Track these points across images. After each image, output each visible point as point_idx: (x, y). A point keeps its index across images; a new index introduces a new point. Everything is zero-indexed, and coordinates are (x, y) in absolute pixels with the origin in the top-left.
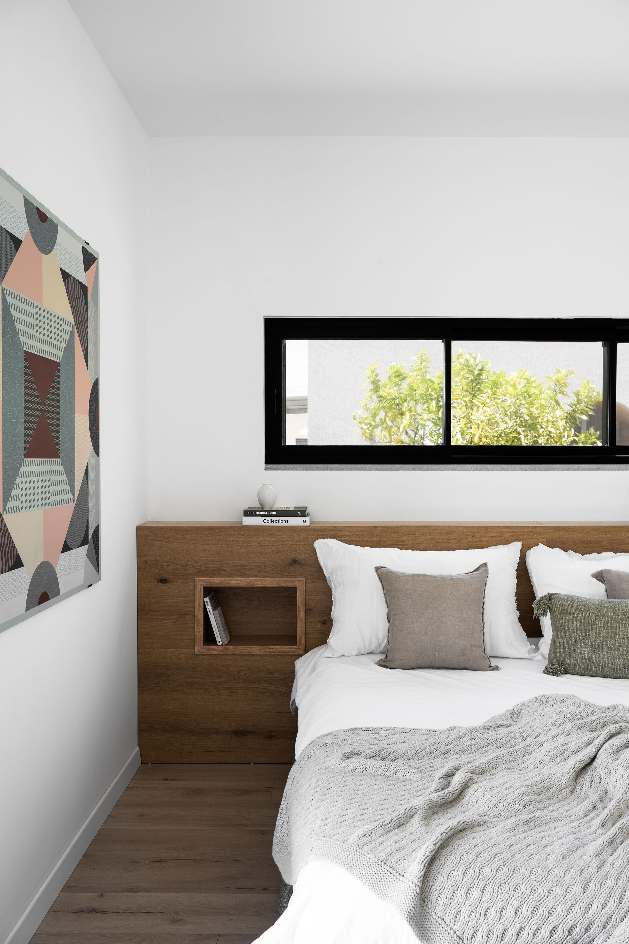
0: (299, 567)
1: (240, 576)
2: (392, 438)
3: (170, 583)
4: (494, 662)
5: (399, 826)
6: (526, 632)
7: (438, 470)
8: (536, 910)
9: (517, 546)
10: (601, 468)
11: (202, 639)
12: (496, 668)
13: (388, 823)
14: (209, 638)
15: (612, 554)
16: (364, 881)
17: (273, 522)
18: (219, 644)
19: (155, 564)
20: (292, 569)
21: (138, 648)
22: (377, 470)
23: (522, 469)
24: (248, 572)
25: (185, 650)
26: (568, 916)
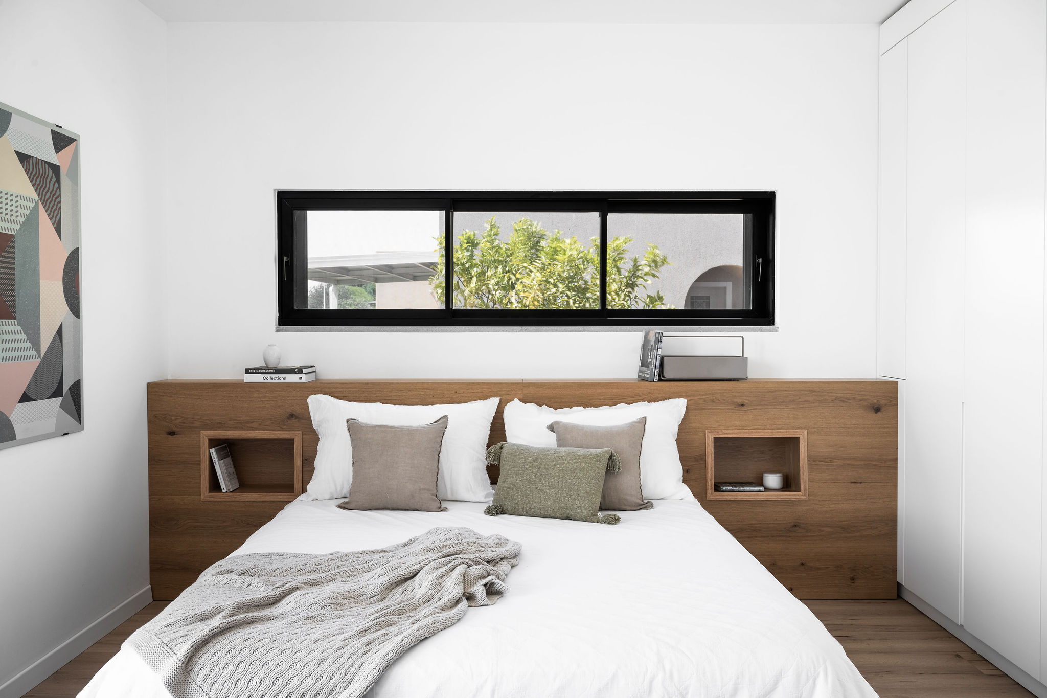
0: (297, 420)
1: (242, 429)
2: (467, 302)
3: (178, 436)
4: (444, 505)
5: (202, 620)
6: (490, 479)
7: (436, 332)
8: (277, 680)
9: (494, 402)
10: (587, 330)
11: (208, 486)
12: (445, 509)
13: (191, 617)
14: (215, 485)
15: (582, 408)
16: (145, 659)
17: (272, 379)
18: (223, 491)
19: (164, 418)
20: (289, 422)
21: (149, 495)
22: (379, 331)
23: (513, 331)
24: (250, 425)
25: (193, 497)
26: (302, 685)
